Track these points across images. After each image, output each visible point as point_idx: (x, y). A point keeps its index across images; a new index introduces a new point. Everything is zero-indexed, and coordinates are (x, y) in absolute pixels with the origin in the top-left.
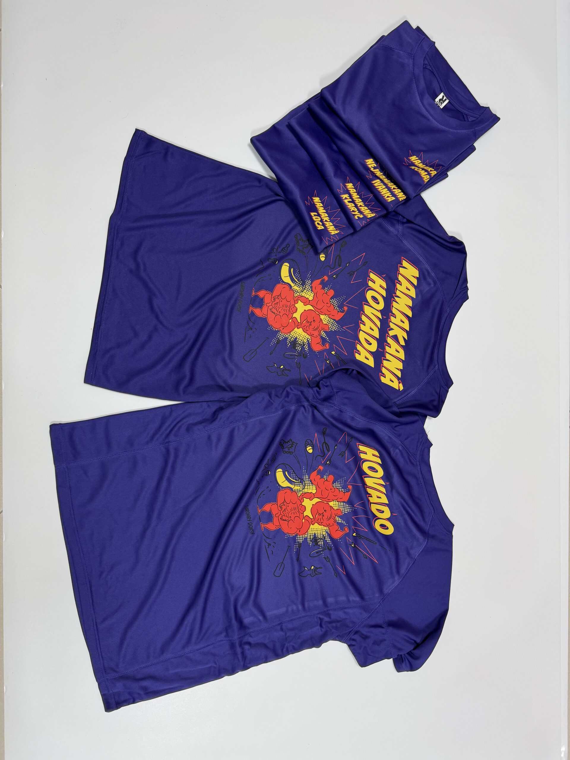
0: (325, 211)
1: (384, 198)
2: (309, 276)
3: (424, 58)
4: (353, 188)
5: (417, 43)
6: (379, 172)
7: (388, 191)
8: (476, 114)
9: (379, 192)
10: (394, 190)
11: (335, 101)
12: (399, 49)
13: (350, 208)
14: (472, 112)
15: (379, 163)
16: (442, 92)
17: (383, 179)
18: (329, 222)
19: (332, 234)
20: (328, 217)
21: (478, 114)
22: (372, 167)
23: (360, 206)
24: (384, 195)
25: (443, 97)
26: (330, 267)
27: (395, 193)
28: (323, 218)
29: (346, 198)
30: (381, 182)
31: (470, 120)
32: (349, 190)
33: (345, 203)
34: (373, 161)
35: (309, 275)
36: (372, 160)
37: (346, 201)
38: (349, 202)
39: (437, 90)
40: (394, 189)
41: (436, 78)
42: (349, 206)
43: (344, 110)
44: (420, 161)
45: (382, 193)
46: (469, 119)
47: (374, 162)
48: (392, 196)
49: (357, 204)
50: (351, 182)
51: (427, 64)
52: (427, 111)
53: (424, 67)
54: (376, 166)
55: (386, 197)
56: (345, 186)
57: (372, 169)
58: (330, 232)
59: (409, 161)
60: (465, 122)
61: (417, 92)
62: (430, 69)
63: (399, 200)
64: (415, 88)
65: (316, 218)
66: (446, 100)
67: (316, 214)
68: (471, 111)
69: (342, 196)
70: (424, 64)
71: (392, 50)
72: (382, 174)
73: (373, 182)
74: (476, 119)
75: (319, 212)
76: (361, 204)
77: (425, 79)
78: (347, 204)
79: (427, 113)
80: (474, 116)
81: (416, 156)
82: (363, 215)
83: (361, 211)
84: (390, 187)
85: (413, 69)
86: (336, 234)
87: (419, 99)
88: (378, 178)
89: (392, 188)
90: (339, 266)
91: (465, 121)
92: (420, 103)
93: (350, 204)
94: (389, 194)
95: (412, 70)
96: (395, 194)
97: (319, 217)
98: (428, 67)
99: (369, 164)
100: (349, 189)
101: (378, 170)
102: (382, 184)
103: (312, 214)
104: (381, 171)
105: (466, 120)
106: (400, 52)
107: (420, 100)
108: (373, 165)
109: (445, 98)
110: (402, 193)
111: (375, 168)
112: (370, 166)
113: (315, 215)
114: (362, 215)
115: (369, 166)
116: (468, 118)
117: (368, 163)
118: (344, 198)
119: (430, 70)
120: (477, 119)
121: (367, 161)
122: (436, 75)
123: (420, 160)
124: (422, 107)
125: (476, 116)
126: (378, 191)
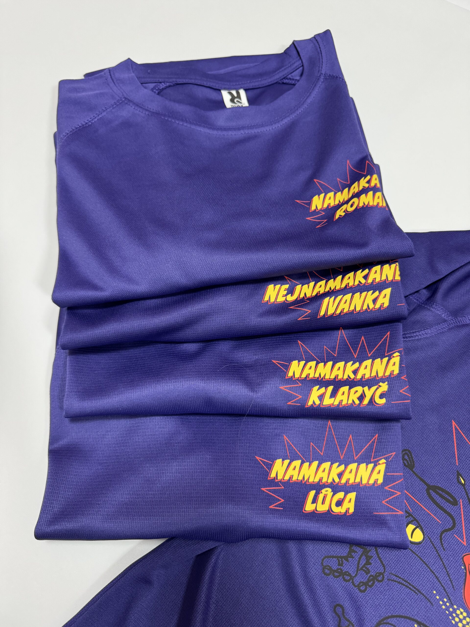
0: (316, 463)
1: (371, 311)
2: (445, 605)
3: (143, 86)
4: (305, 365)
5: (108, 85)
6: (304, 286)
7: (364, 294)
8: (294, 63)
9: (351, 313)
10: (370, 281)
11: (95, 287)
12: (95, 115)
13: (350, 402)
14: (285, 68)
15: (286, 277)
16: (220, 90)
17: (327, 289)
18: (346, 468)
19: (380, 481)
20: (332, 464)
21: (295, 61)
22: (286, 295)
23: (355, 375)
24: (365, 307)
25: (231, 94)
26: (446, 531)
27: (378, 280)
28: (330, 481)
29: (321, 397)
30: (333, 298)
31: (298, 78)
32: (306, 378)
33: (330, 406)
34: (275, 286)
35: (443, 601)
36: (271, 287)
37: (328, 401)
38: (334, 394)
39: (212, 95)
40: (366, 277)
41: (190, 84)
42: (344, 403)
43: (130, 280)
44: (331, 194)
45: (358, 309)
46: (295, 78)
47: (278, 286)
48: (380, 292)
49: (346, 377)
50: (290, 361)
51: (156, 85)
52: (239, 129)
53: (157, 92)
54: (287, 286)
55: (371, 306)
56: (292, 380)
57: (290, 298)
58: (371, 482)
59: (318, 215)
60: (296, 86)
61: (193, 127)
62: (168, 84)
63: (397, 282)
64: (182, 125)
65: (323, 503)
66: (238, 93)
67: (312, 493)
68: (283, 69)
69: (310, 403)
70: (153, 91)
71: (86, 127)
72: (314, 283)
73: (322, 313)
74: (301, 68)
75: (310, 481)
76: (351, 367)
77: (180, 102)
78: (336, 403)
79: (242, 132)
80: (294, 68)
81: (315, 195)
82: (383, 380)
83: (368, 380)
84: (357, 283)
85: (147, 110)
86: (386, 472)
87: (207, 131)
88: (319, 297)
89: (363, 281)
90: (457, 505)
91: (294, 85)
92: (215, 132)
93: (339, 397)
94: (370, 296)
95: (147, 113)
96: (379, 283)
97: (324, 491)
98: (162, 86)
99: (276, 298)
100: (304, 376)
101: (298, 287)
102: (339, 298)
103: (309, 507)
104: (306, 281)
105: (293, 82)
106: (100, 116)
107: (210, 128)
108: (283, 292)
109: (234, 92)
110: (386, 267)
111: (291, 291)
112: (281, 299)
113: (315, 501)
114: (381, 384)
115: (278, 301)
116: (291, 78)
117: (272, 300)
118: (318, 402)
119: (170, 86)
120: (303, 66)
121: (266, 299)
122: (184, 81)
123: (329, 192)
124: (225, 133)
125: (295, 65)
126: (346, 314)
